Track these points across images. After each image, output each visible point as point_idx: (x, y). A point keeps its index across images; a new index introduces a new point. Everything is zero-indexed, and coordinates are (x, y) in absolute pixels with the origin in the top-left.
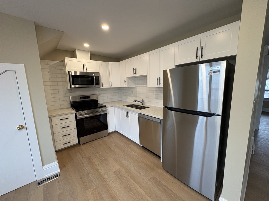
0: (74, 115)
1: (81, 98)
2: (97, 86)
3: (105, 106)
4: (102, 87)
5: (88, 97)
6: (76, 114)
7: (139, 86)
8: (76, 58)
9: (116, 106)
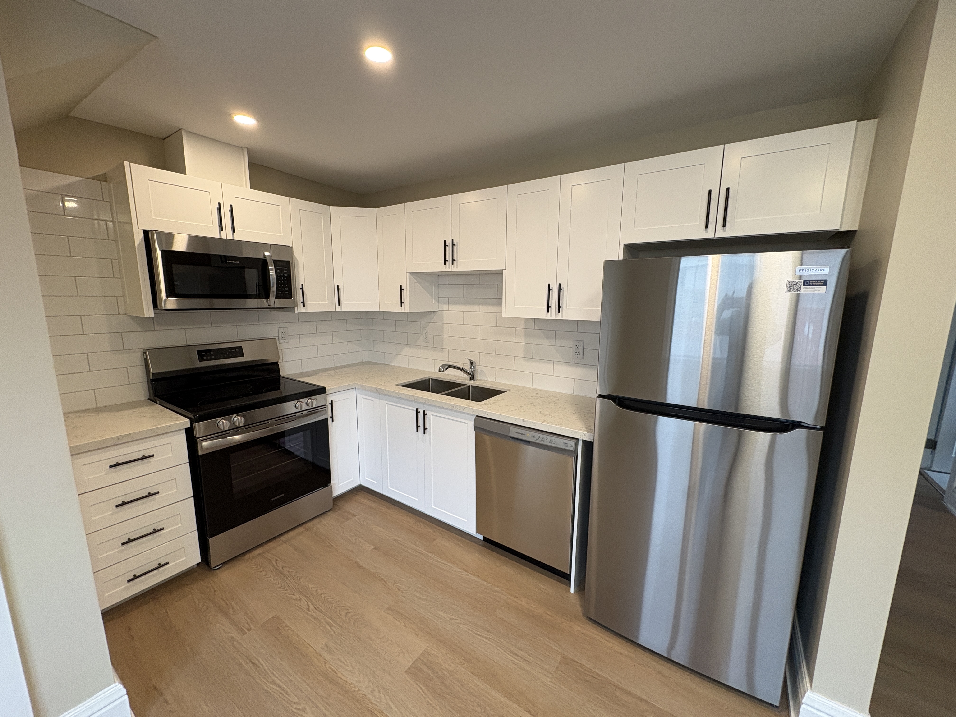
0: (183, 437)
1: (203, 354)
2: (279, 303)
3: (322, 390)
4: (300, 309)
5: (238, 352)
6: (189, 432)
7: (452, 307)
8: (182, 171)
9: (363, 388)
